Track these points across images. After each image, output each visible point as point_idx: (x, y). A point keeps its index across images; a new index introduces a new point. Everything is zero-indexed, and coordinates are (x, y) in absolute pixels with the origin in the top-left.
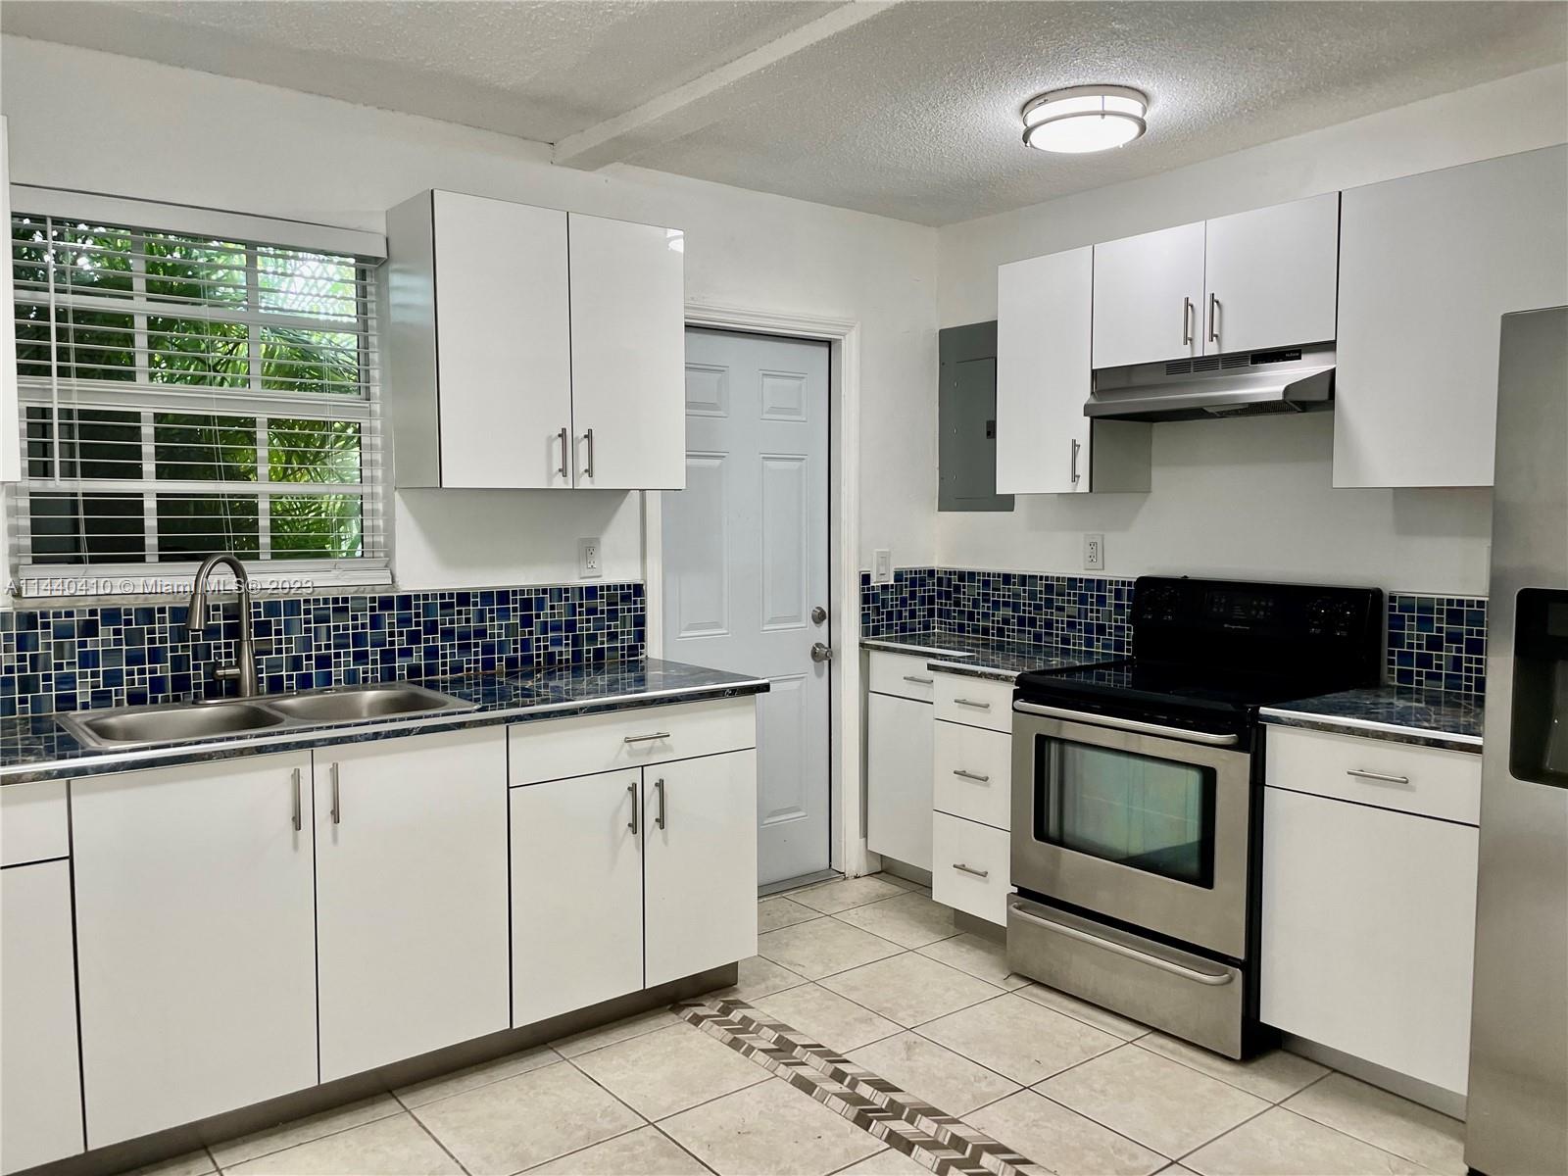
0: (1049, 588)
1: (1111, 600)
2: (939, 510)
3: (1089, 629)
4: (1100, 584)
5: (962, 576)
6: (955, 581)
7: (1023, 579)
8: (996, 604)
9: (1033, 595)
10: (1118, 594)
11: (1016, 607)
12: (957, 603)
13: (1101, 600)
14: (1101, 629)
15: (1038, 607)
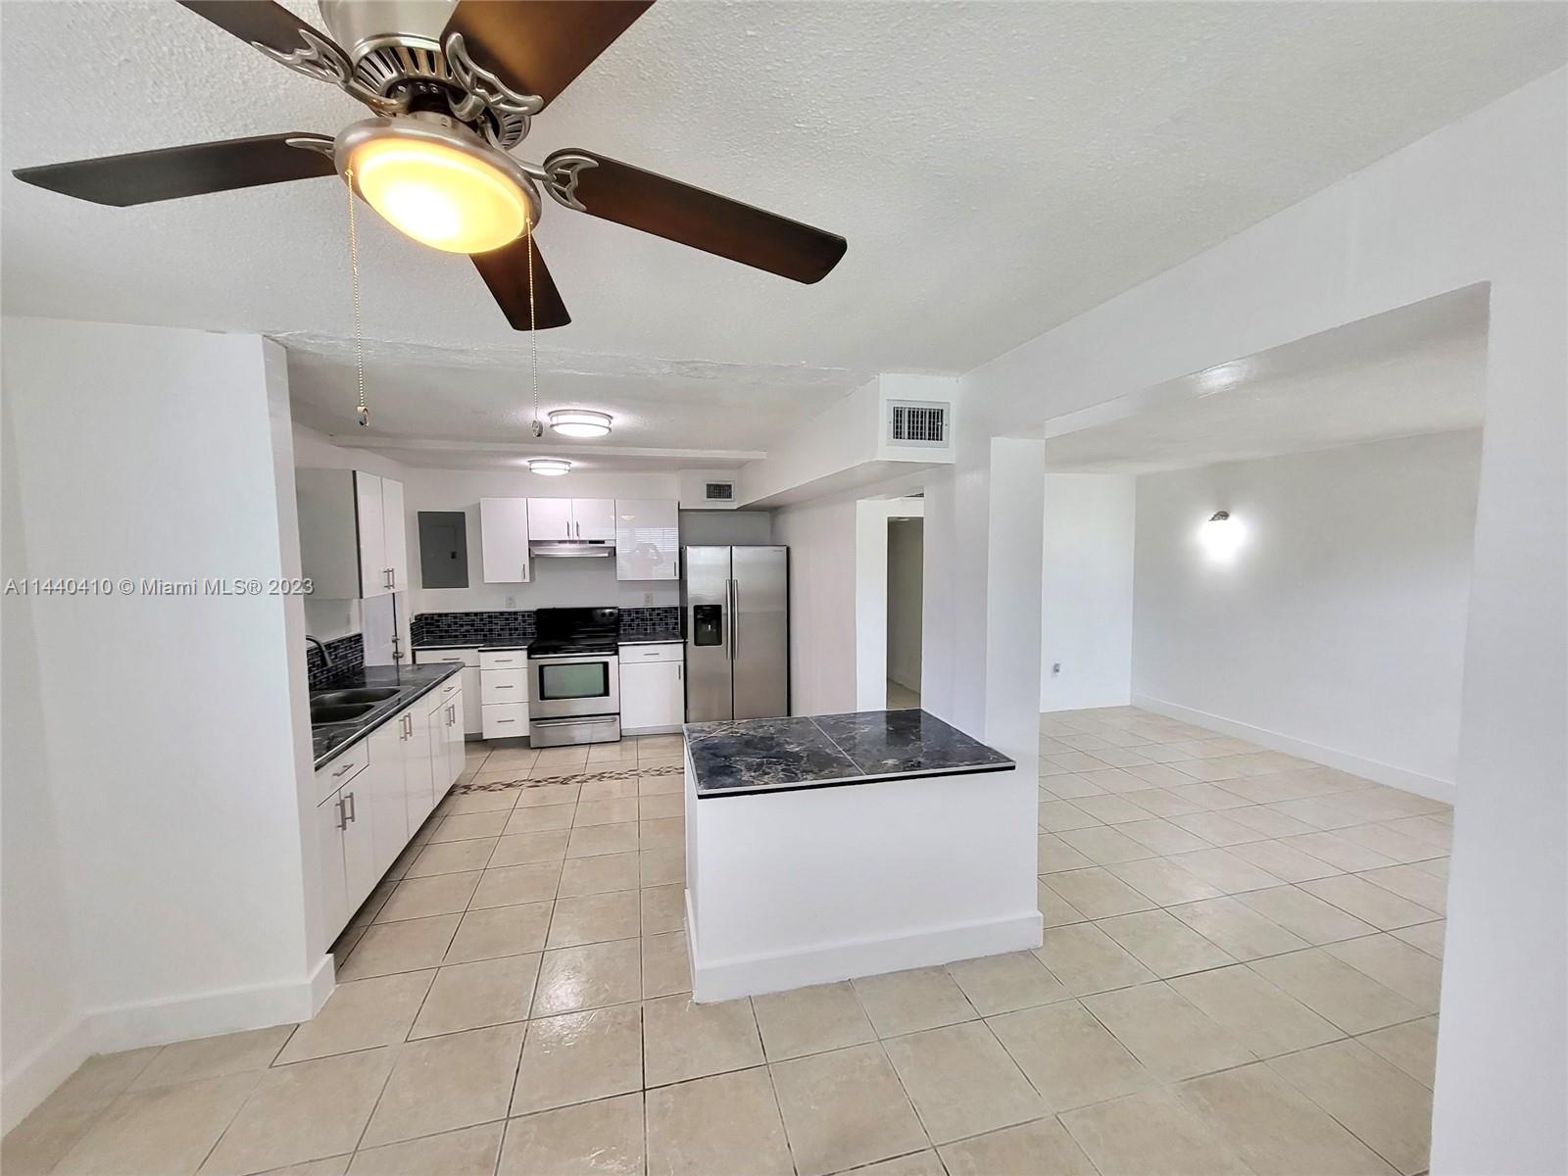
0: (490, 617)
1: (520, 618)
2: (424, 587)
3: (510, 629)
4: (515, 613)
5: (440, 615)
6: (436, 617)
7: (476, 614)
8: (462, 626)
9: (482, 620)
10: (523, 616)
11: (473, 625)
12: (438, 626)
13: (516, 619)
14: (516, 629)
15: (485, 624)
